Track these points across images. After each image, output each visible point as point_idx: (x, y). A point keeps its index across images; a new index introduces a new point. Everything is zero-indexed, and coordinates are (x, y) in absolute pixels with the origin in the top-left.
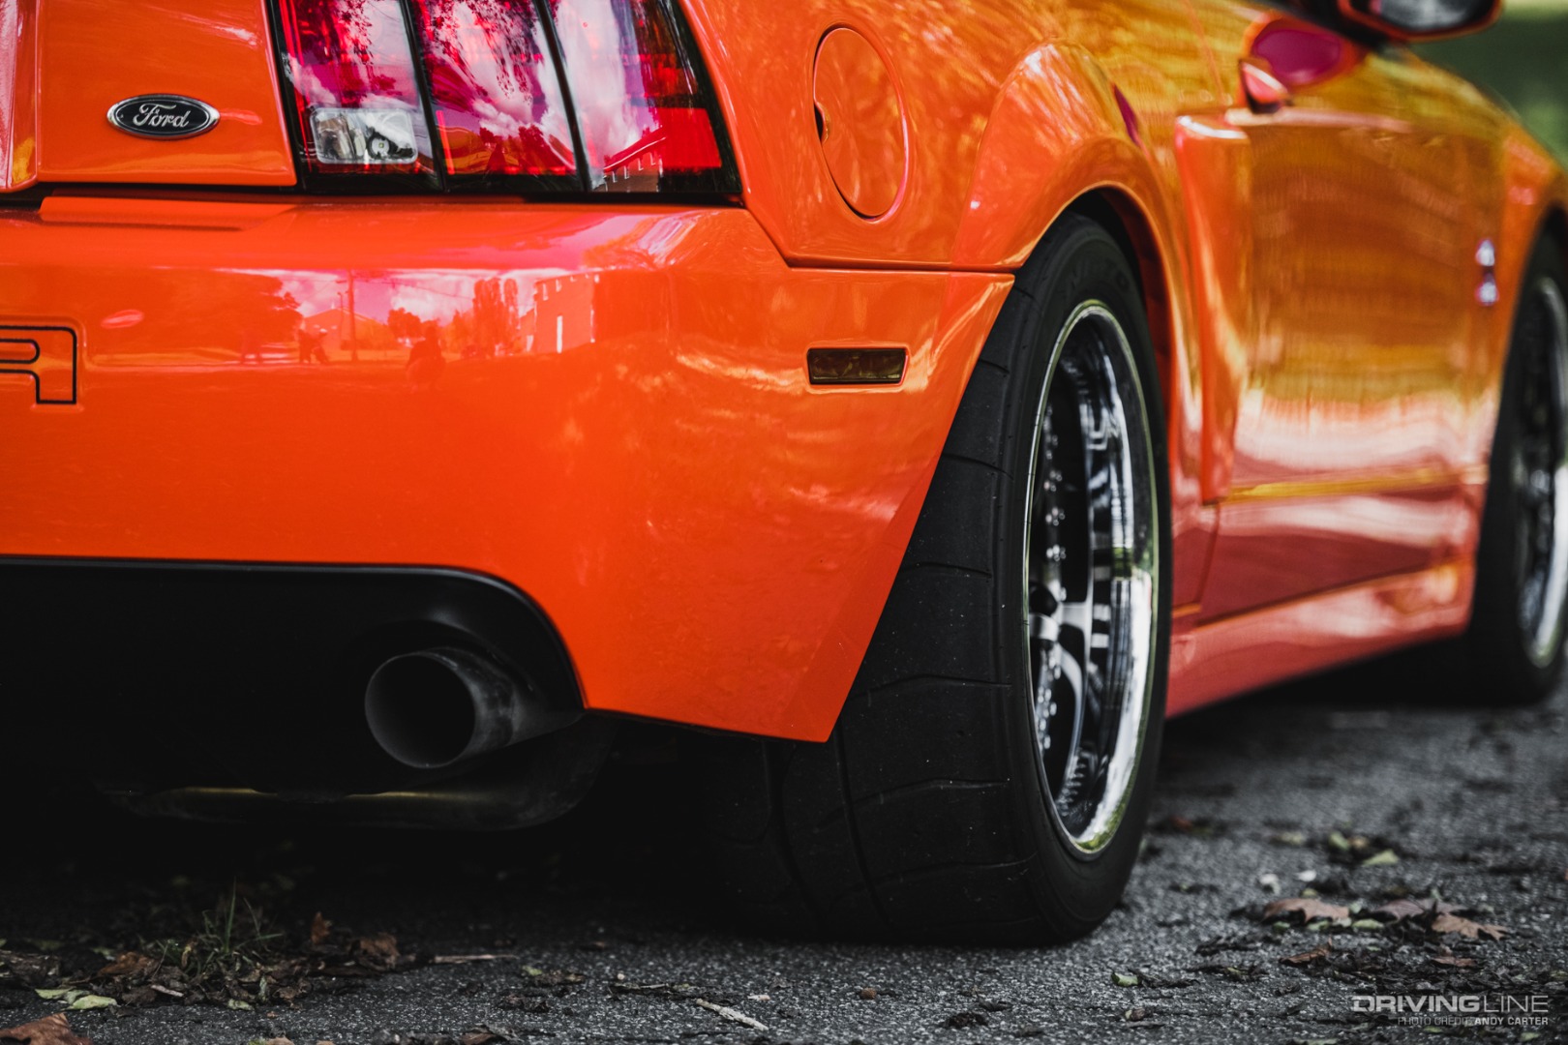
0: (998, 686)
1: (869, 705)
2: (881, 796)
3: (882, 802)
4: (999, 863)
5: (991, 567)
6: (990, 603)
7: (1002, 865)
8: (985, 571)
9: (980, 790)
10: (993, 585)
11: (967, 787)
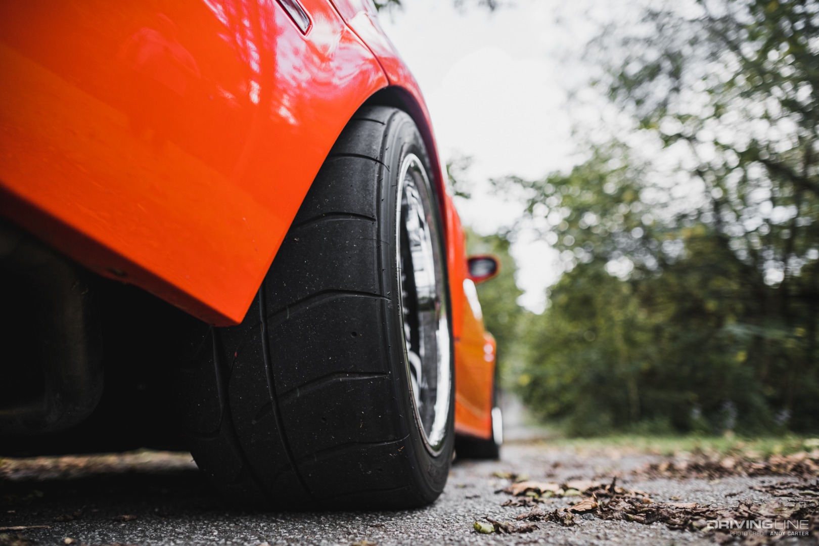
0: (381, 298)
1: (288, 317)
2: (298, 390)
3: (298, 395)
4: (384, 442)
5: (375, 215)
6: (375, 238)
7: (386, 443)
8: (371, 217)
9: (369, 380)
10: (377, 226)
11: (360, 378)
